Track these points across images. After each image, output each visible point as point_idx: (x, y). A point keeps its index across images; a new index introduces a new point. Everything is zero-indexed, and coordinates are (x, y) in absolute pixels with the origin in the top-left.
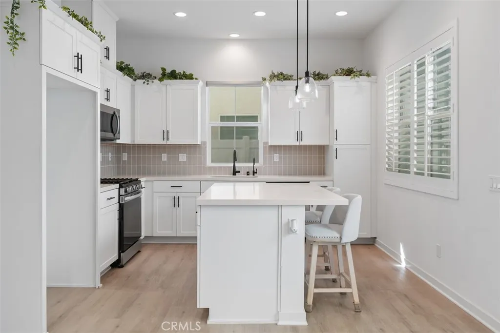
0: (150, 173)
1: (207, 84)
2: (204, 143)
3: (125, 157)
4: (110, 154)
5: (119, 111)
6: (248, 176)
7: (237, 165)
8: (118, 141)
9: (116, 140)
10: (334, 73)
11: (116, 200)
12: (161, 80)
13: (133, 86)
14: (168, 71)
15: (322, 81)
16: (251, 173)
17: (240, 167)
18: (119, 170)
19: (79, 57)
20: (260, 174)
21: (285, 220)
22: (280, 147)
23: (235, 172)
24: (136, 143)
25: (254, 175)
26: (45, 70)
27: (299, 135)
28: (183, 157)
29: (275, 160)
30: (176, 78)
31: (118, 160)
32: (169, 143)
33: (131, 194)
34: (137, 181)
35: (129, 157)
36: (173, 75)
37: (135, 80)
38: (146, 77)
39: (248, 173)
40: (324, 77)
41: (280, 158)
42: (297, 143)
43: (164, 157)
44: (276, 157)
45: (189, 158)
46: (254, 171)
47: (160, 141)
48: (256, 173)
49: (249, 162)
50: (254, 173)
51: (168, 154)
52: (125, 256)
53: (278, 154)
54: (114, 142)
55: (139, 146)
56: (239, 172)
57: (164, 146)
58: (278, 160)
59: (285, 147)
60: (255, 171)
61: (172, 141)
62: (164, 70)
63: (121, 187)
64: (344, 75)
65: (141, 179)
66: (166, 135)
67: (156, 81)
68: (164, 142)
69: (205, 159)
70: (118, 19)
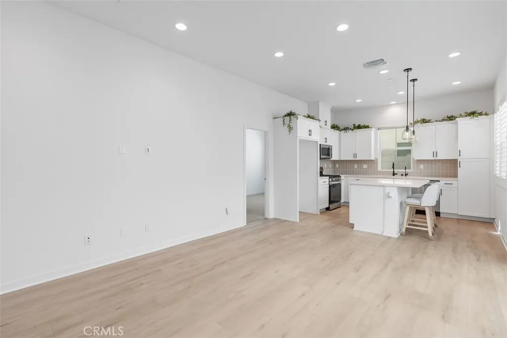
0: (346, 174)
1: (379, 129)
2: (377, 159)
3: (337, 166)
4: (330, 165)
5: (331, 146)
7: (395, 170)
8: (331, 159)
11: (328, 182)
12: (352, 130)
13: (340, 134)
14: (357, 125)
15: (451, 121)
16: (404, 175)
17: (397, 172)
18: (334, 171)
19: (310, 131)
20: (410, 175)
21: (387, 192)
22: (424, 161)
23: (394, 174)
24: (341, 159)
26: (298, 138)
27: (435, 154)
28: (365, 166)
29: (421, 168)
30: (360, 128)
31: (334, 167)
32: (357, 159)
33: (336, 181)
34: (339, 176)
35: (339, 166)
36: (359, 127)
37: (340, 131)
38: (346, 129)
39: (402, 175)
40: (453, 118)
42: (434, 159)
43: (356, 166)
44: (422, 166)
45: (369, 167)
47: (352, 159)
48: (408, 175)
49: (402, 169)
50: (406, 175)
52: (332, 206)
55: (342, 161)
56: (396, 174)
58: (423, 168)
59: (428, 160)
62: (354, 125)
63: (330, 178)
64: (466, 116)
65: (341, 176)
66: (355, 155)
67: (350, 131)
68: (355, 159)
69: (377, 167)
70: (331, 107)
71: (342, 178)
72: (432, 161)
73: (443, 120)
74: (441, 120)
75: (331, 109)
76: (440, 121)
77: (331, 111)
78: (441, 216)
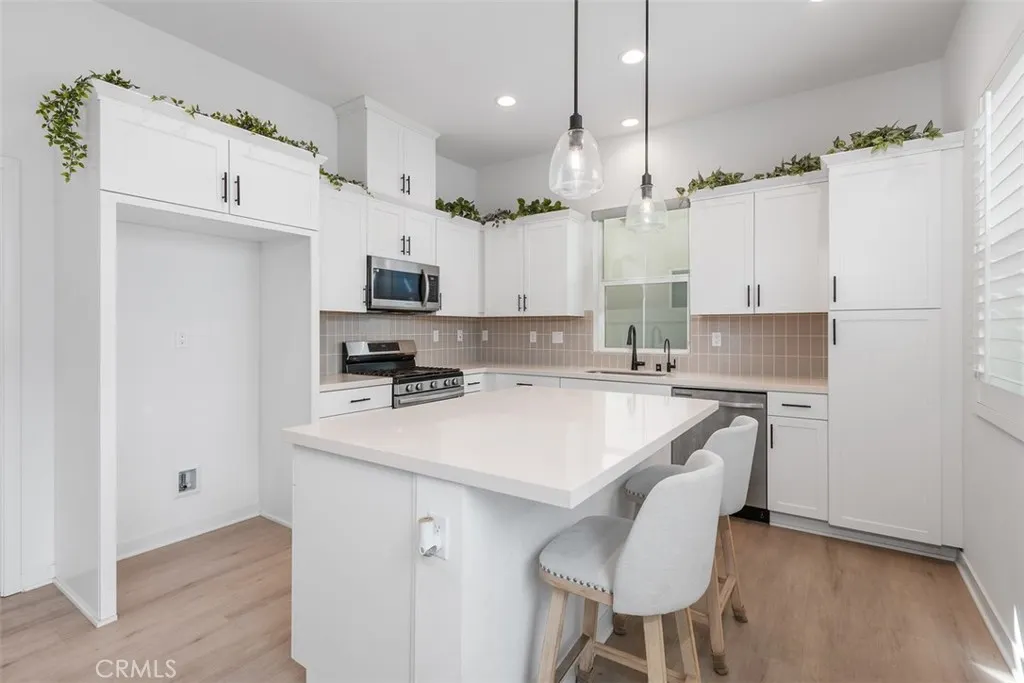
1: (593, 216)
2: (590, 314)
4: (459, 332)
5: (436, 268)
6: (659, 372)
7: (639, 351)
8: (438, 313)
9: (435, 311)
10: (832, 146)
12: (514, 218)
13: (482, 232)
14: (528, 203)
15: (806, 176)
16: (664, 367)
17: (647, 356)
20: (684, 370)
22: (723, 318)
23: (635, 365)
24: (486, 315)
25: (669, 370)
27: (754, 294)
28: (558, 337)
29: (714, 344)
30: (537, 212)
32: (527, 314)
34: (458, 373)
36: (534, 209)
37: (483, 223)
38: (499, 216)
39: (658, 368)
40: (812, 163)
41: (723, 339)
42: (750, 311)
43: (533, 337)
44: (716, 339)
45: (566, 338)
46: (669, 364)
47: (514, 312)
48: (674, 367)
49: (661, 347)
50: (670, 367)
51: (538, 332)
53: (719, 334)
54: (433, 314)
55: (502, 320)
56: (643, 364)
57: (520, 318)
58: (719, 345)
59: (734, 318)
60: (672, 364)
61: (530, 312)
62: (521, 201)
63: (400, 381)
64: (858, 146)
65: (465, 372)
66: (522, 301)
67: (508, 221)
68: (521, 314)
69: (590, 339)
70: (438, 135)
71: (467, 379)
72: (745, 318)
73: (780, 171)
74: (772, 171)
75: (437, 141)
76: (769, 176)
77: (439, 151)
78: (771, 524)
